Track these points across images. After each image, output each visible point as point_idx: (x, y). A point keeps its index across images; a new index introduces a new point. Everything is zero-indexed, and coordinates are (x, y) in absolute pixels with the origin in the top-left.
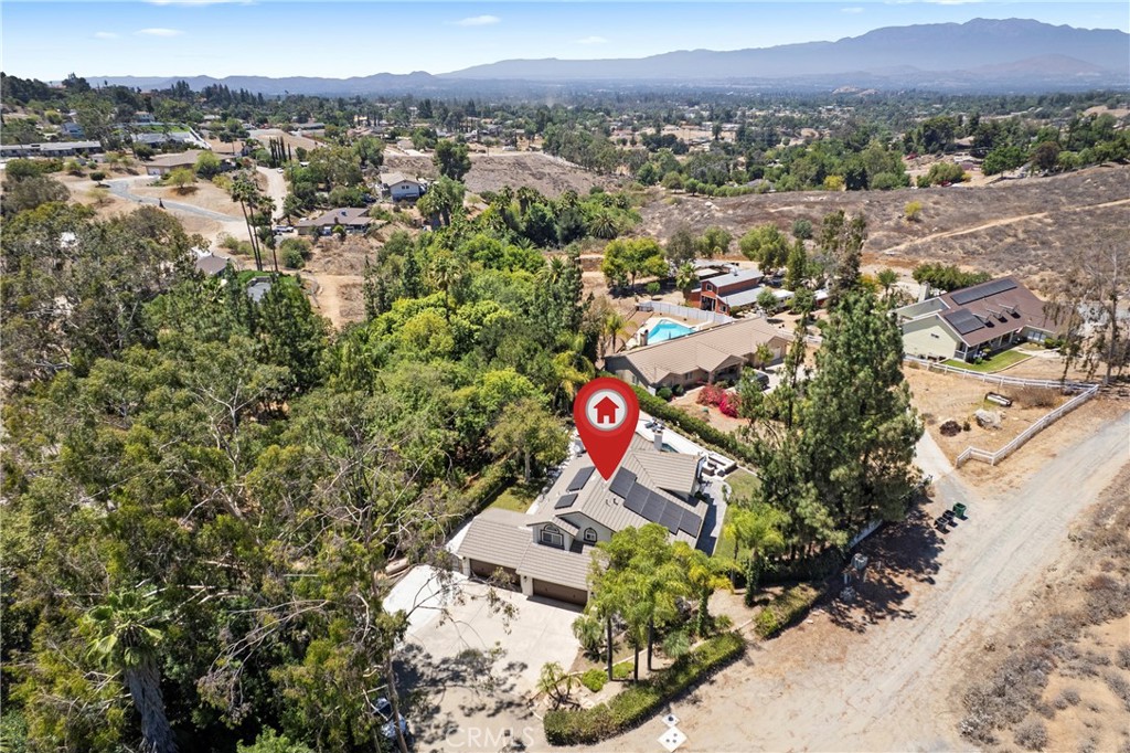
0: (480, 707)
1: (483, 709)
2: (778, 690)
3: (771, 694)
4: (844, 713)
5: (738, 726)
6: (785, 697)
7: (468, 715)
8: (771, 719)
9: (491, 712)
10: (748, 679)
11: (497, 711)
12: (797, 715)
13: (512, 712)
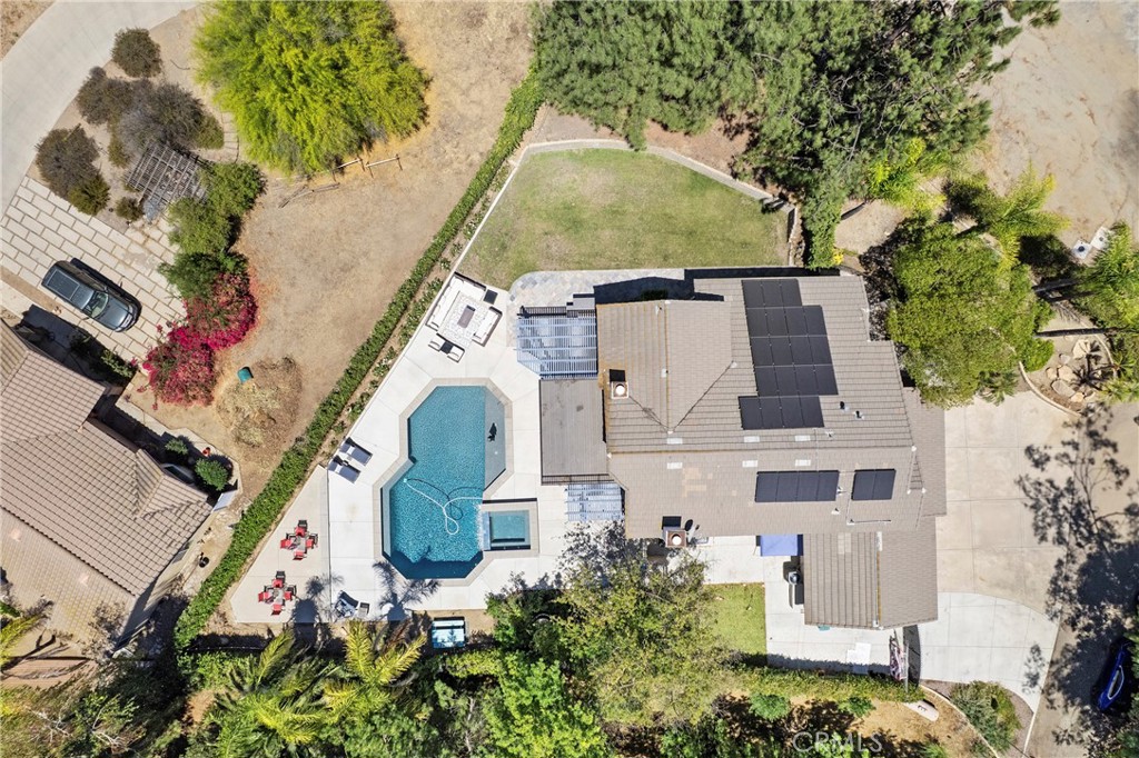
0: (1110, 466)
1: (1112, 462)
2: (1014, 136)
3: (1021, 144)
4: (1025, 60)
5: (1073, 175)
6: (1021, 127)
7: (1127, 472)
8: (1055, 139)
9: (1110, 450)
10: (1006, 172)
11: (1107, 443)
12: (1043, 112)
13: (1105, 428)
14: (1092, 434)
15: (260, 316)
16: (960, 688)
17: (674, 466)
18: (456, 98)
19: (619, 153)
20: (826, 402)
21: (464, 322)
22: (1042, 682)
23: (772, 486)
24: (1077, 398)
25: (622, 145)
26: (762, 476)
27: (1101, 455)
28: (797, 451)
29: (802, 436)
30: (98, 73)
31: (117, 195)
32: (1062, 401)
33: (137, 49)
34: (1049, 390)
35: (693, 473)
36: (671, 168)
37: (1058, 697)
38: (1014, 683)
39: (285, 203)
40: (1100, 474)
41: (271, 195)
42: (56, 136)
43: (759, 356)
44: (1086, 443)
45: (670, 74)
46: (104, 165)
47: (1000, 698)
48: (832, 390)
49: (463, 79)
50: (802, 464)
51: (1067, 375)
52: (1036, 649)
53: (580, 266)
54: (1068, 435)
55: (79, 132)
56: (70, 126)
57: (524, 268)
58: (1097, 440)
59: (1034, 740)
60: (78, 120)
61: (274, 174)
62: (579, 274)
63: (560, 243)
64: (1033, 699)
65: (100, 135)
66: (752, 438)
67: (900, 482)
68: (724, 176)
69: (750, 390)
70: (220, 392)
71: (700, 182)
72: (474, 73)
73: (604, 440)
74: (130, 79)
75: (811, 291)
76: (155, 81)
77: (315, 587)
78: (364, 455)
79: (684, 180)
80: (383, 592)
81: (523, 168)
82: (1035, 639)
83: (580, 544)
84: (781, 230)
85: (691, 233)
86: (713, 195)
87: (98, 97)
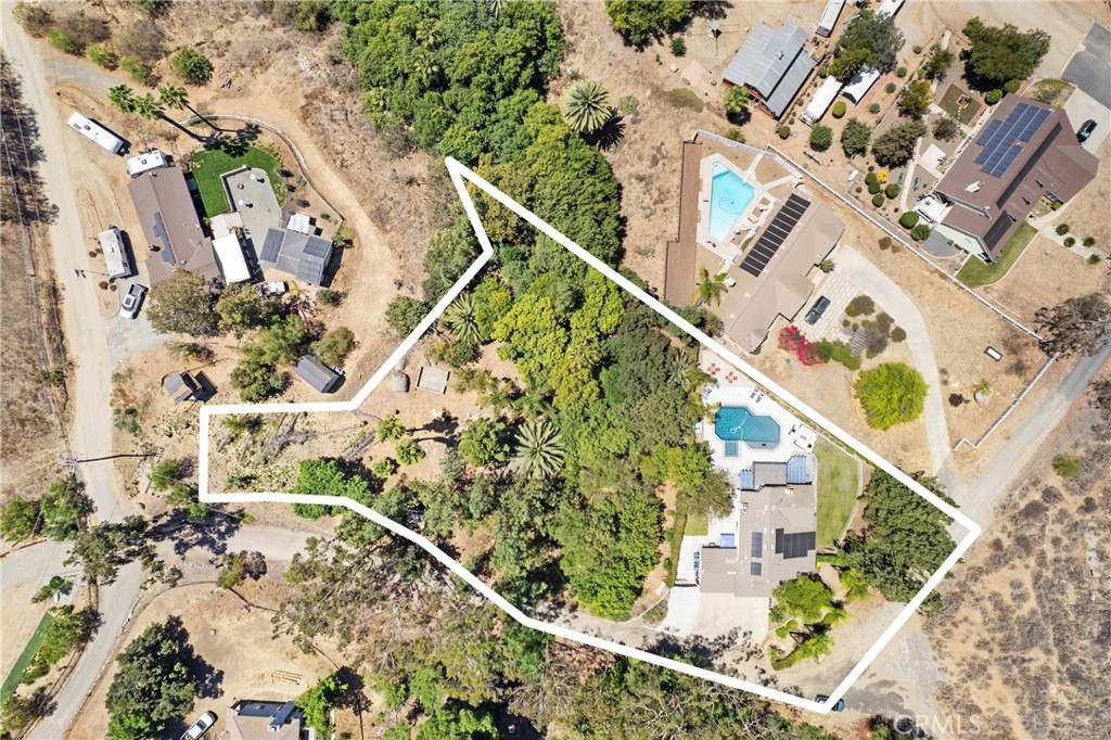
14: (752, 653)
15: (807, 367)
16: (666, 603)
17: (766, 507)
18: (878, 439)
19: (856, 492)
20: (782, 555)
21: (802, 437)
22: (666, 632)
23: (758, 538)
24: (766, 646)
25: (860, 494)
26: (761, 534)
27: (744, 655)
28: (769, 545)
29: (773, 547)
30: (892, 321)
31: (852, 320)
32: (765, 642)
33: (900, 335)
34: (768, 638)
35: (763, 513)
36: (850, 510)
37: (661, 638)
38: (666, 622)
39: (846, 377)
40: (738, 654)
41: (848, 372)
42: (872, 303)
43: (795, 535)
44: (749, 650)
45: (885, 512)
46: (862, 317)
47: (662, 615)
48: (785, 558)
49: (885, 442)
50: (765, 547)
51: (774, 643)
52: (678, 630)
53: (819, 477)
54: (753, 645)
55: (873, 311)
56: (875, 308)
57: (819, 458)
58: (750, 654)
59: (644, 629)
60: (878, 311)
61: (855, 376)
62: (816, 478)
63: (827, 471)
64: (660, 628)
65: (872, 318)
66: (773, 532)
67: (757, 577)
68: (848, 527)
69: (785, 532)
70: (782, 351)
71: (845, 520)
72: (887, 446)
73: (767, 485)
74: (891, 331)
75: (812, 553)
76: (889, 340)
77: (715, 381)
78: (758, 400)
79: (846, 514)
80: (711, 403)
81: (853, 460)
82: (682, 630)
83: (724, 473)
84: (828, 546)
85: (828, 515)
86: (841, 524)
87: (885, 320)
